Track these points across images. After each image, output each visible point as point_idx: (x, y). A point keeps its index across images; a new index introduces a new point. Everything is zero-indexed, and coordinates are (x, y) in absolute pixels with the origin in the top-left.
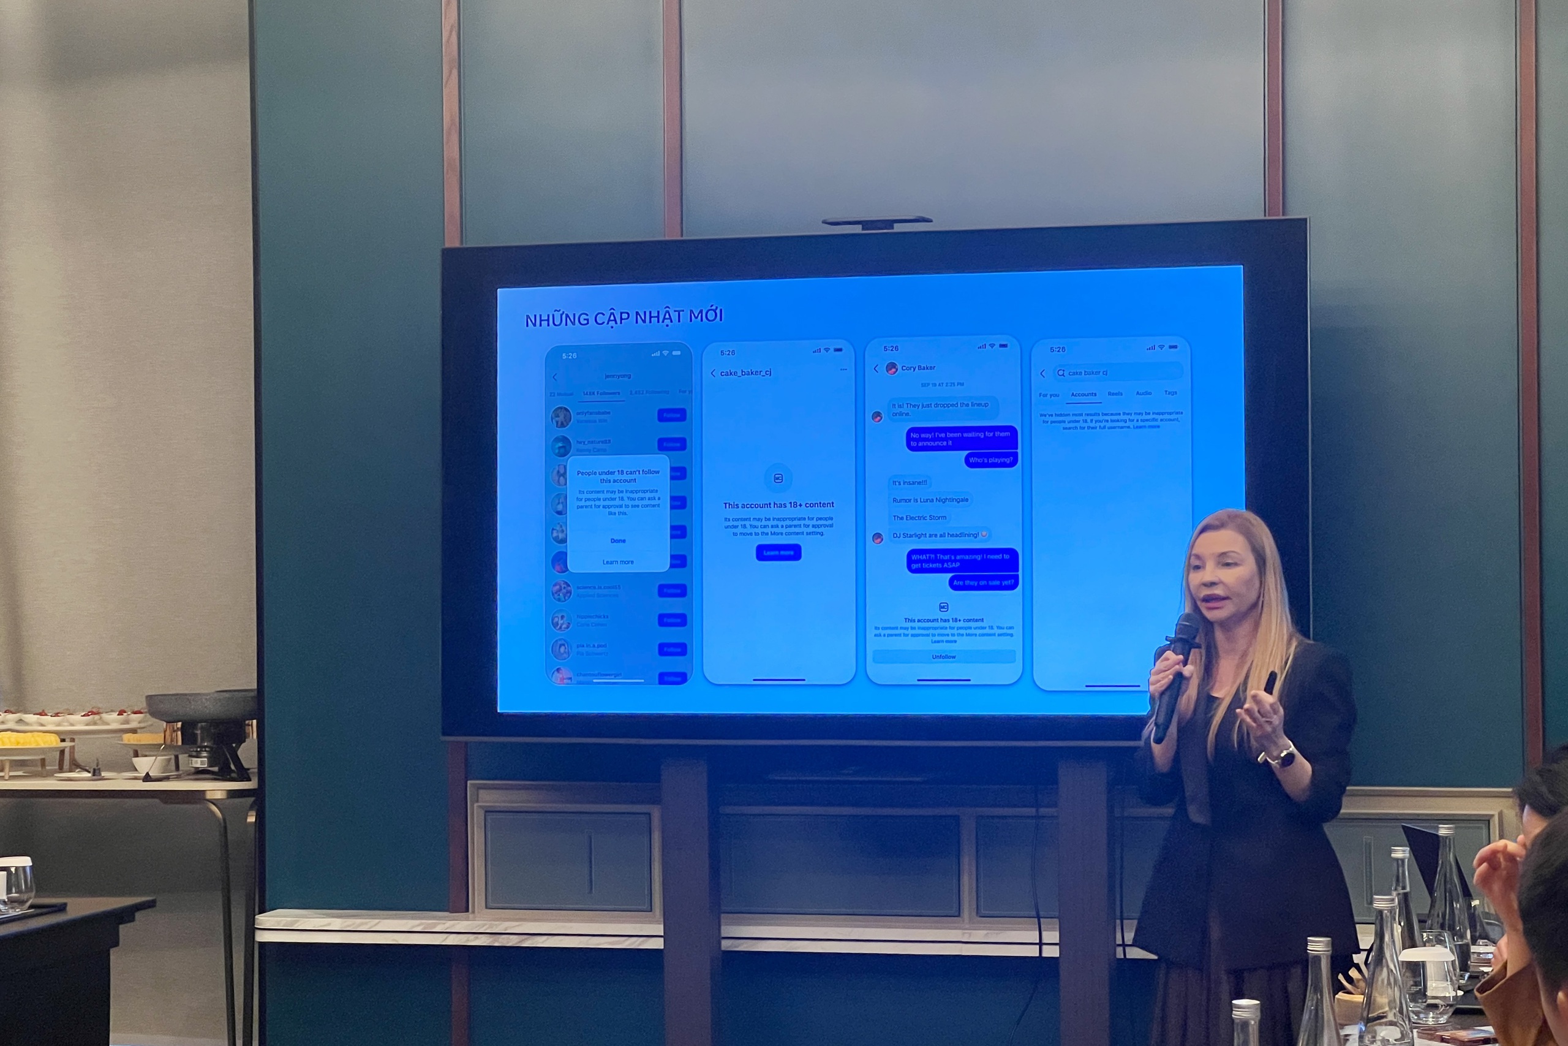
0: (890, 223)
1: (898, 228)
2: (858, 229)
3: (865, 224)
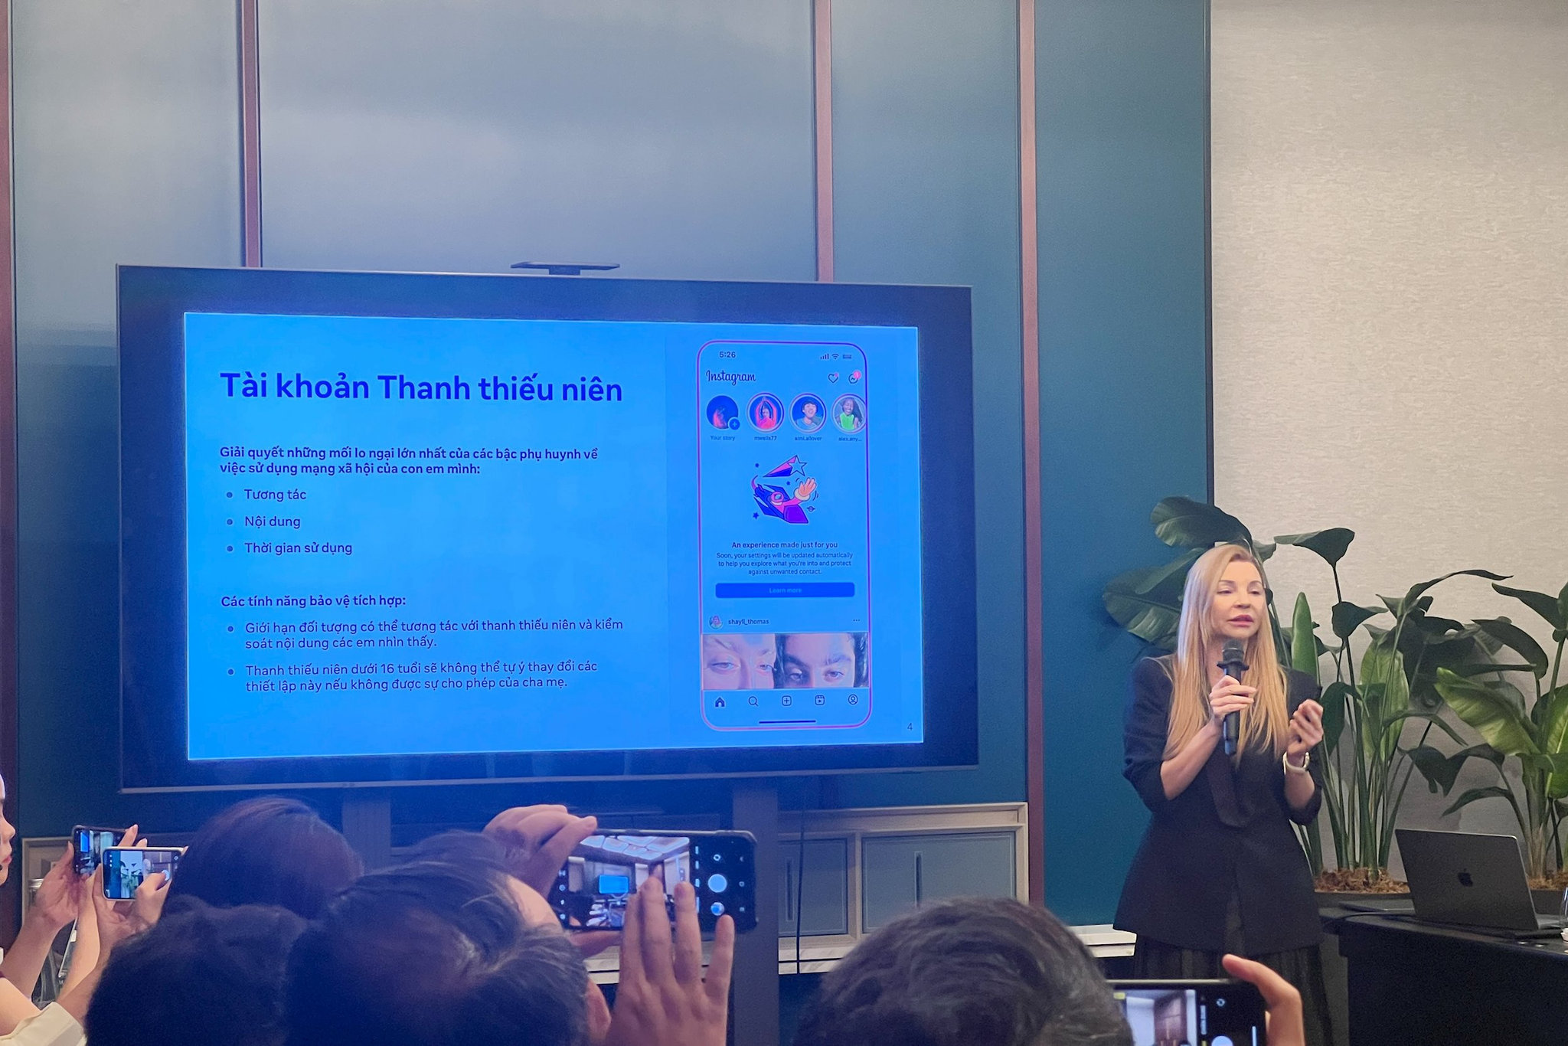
0: (576, 269)
1: (584, 274)
2: (544, 274)
3: (552, 269)
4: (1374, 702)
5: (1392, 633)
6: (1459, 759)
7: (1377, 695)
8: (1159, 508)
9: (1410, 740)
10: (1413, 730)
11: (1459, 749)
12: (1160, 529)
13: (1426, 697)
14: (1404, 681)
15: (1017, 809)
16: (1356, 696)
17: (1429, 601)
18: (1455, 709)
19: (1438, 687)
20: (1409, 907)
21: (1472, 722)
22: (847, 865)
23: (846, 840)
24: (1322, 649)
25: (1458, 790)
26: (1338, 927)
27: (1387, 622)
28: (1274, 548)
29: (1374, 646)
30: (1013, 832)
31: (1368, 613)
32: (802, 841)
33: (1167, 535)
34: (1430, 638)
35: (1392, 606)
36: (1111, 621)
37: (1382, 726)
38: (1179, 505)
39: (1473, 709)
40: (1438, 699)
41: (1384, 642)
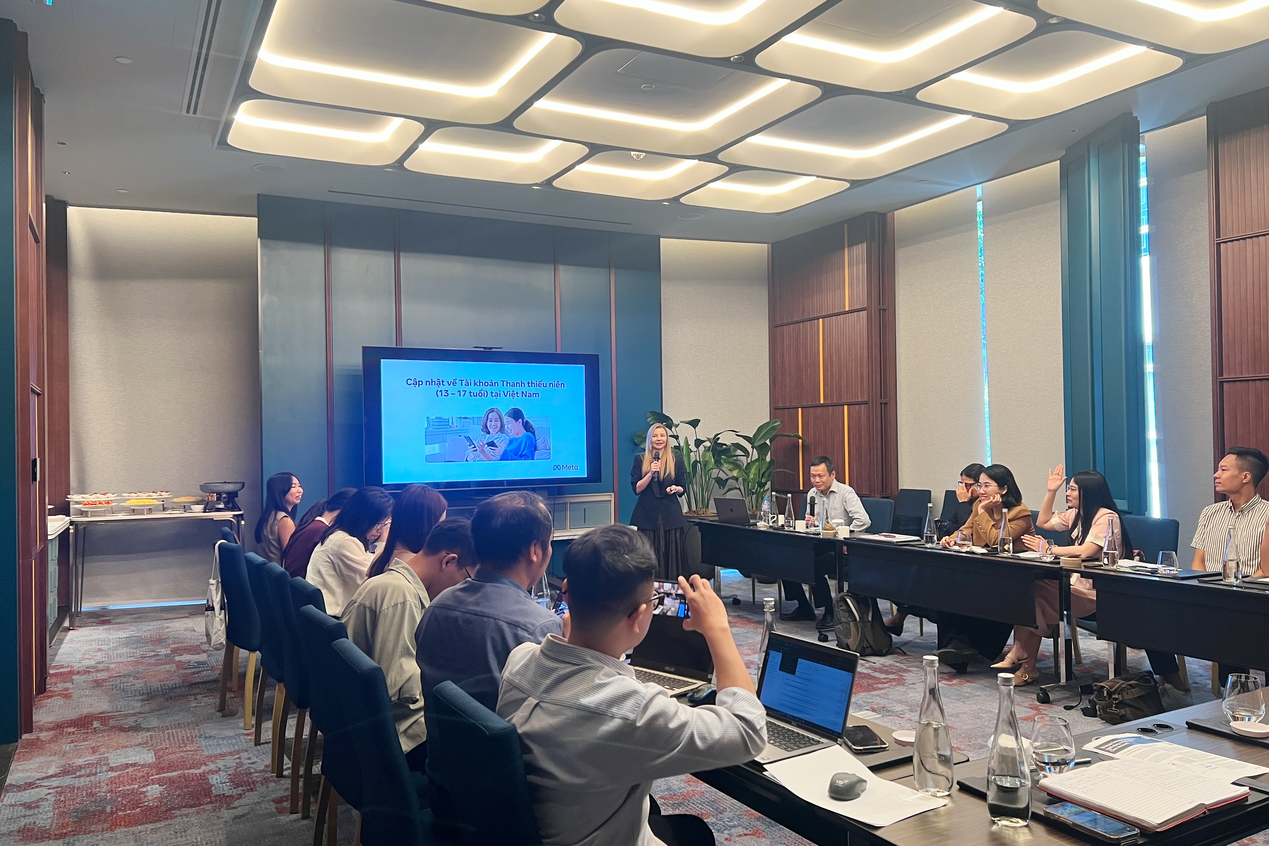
0: (491, 348)
1: (493, 350)
2: (482, 349)
3: (484, 348)
4: (705, 465)
5: (709, 447)
6: (727, 480)
7: (706, 464)
8: (648, 414)
9: (715, 476)
10: (715, 473)
11: (727, 477)
12: (649, 420)
13: (718, 463)
14: (713, 460)
15: (611, 495)
16: (701, 464)
17: (719, 438)
18: (726, 467)
19: (722, 461)
20: (717, 518)
21: (730, 470)
22: (566, 510)
23: (565, 504)
24: (691, 451)
25: (726, 489)
26: (697, 524)
27: (708, 444)
28: (679, 424)
29: (705, 450)
30: (610, 501)
31: (704, 441)
32: (554, 504)
33: (650, 421)
34: (719, 448)
35: (709, 440)
36: (635, 444)
37: (707, 472)
38: (653, 413)
39: (731, 467)
40: (721, 464)
41: (707, 449)
